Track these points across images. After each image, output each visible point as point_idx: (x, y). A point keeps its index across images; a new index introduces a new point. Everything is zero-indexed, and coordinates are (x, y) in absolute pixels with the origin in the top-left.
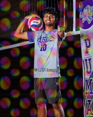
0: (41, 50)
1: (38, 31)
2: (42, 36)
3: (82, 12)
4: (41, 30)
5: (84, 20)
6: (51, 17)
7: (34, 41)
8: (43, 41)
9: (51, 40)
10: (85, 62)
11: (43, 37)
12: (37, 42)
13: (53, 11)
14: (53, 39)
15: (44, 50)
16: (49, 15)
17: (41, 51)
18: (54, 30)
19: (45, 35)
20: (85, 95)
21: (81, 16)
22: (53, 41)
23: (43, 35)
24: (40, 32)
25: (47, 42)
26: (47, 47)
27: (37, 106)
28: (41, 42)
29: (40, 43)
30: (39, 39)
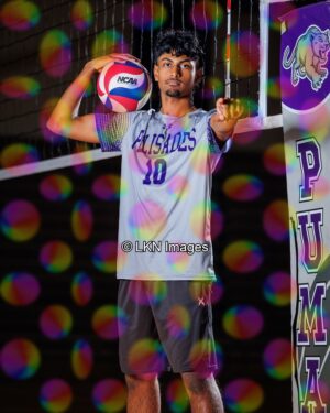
0: (147, 182)
1: (134, 114)
2: (151, 133)
3: (292, 49)
4: (146, 108)
5: (297, 77)
6: (182, 67)
7: (118, 150)
8: (155, 148)
9: (183, 146)
10: (300, 226)
11: (155, 136)
12: (132, 151)
13: (191, 44)
14: (191, 144)
15: (156, 182)
16: (176, 61)
17: (146, 186)
18: (193, 110)
19: (160, 127)
20: (299, 343)
21: (286, 63)
22: (191, 149)
23: (155, 129)
24: (141, 116)
25: (167, 152)
26: (168, 170)
27: (128, 379)
28: (145, 153)
29: (140, 155)
30: (138, 140)
